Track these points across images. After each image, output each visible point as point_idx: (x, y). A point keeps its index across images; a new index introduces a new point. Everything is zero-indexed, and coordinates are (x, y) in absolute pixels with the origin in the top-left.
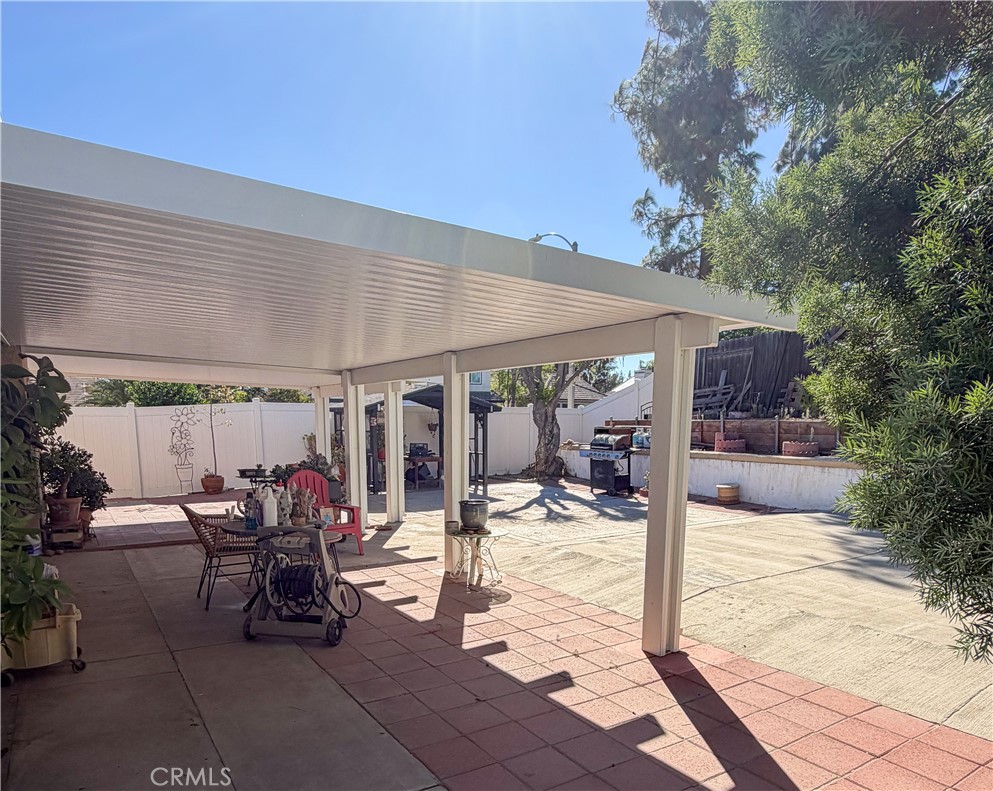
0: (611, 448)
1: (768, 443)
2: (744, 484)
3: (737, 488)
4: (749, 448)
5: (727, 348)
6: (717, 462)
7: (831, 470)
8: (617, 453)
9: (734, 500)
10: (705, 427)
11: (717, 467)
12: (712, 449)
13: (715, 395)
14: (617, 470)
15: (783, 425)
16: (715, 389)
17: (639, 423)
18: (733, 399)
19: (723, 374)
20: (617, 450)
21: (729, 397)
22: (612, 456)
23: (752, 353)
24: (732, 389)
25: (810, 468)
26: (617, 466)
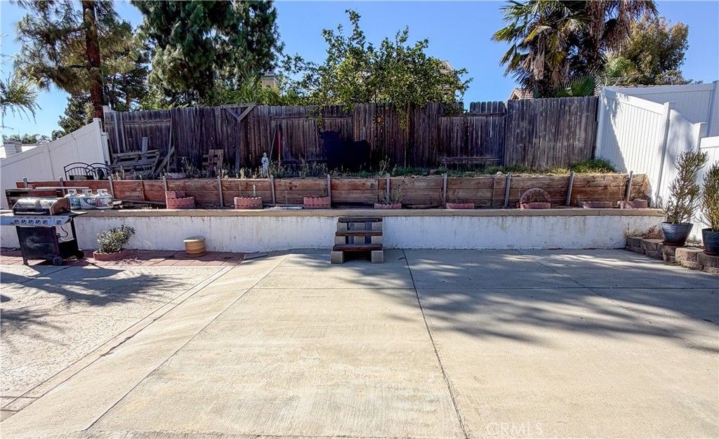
0: (47, 212)
1: (214, 199)
2: (207, 236)
3: (203, 241)
4: (198, 205)
5: (144, 117)
6: (176, 219)
7: (284, 218)
8: (58, 218)
9: (204, 253)
10: (146, 187)
11: (177, 223)
12: (164, 207)
13: (140, 158)
14: (59, 236)
15: (224, 183)
16: (140, 153)
17: (65, 184)
18: (160, 162)
19: (145, 141)
20: (57, 214)
21: (156, 160)
22: (51, 222)
23: (170, 124)
24: (157, 153)
25: (267, 218)
26: (58, 231)
